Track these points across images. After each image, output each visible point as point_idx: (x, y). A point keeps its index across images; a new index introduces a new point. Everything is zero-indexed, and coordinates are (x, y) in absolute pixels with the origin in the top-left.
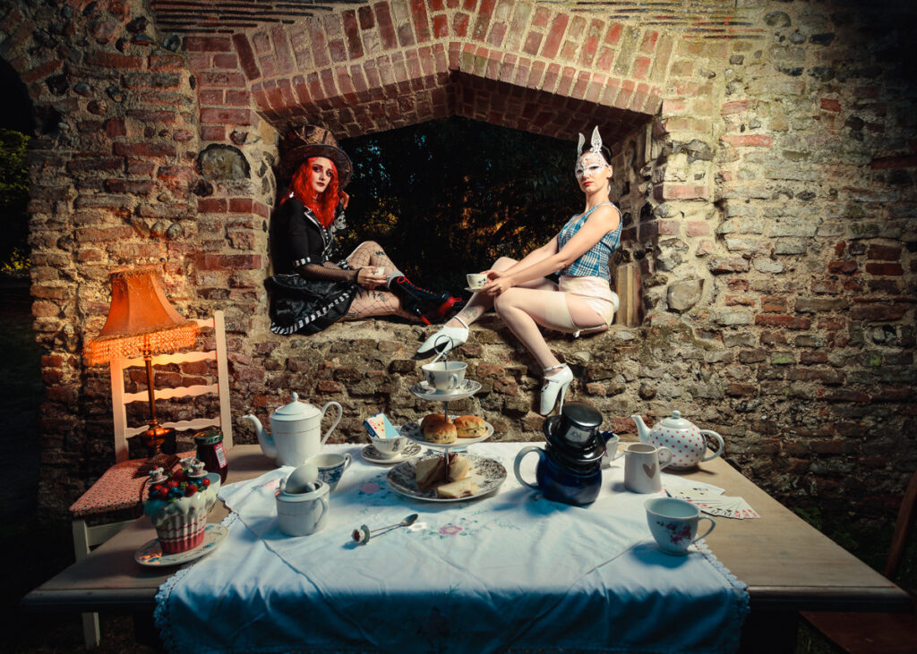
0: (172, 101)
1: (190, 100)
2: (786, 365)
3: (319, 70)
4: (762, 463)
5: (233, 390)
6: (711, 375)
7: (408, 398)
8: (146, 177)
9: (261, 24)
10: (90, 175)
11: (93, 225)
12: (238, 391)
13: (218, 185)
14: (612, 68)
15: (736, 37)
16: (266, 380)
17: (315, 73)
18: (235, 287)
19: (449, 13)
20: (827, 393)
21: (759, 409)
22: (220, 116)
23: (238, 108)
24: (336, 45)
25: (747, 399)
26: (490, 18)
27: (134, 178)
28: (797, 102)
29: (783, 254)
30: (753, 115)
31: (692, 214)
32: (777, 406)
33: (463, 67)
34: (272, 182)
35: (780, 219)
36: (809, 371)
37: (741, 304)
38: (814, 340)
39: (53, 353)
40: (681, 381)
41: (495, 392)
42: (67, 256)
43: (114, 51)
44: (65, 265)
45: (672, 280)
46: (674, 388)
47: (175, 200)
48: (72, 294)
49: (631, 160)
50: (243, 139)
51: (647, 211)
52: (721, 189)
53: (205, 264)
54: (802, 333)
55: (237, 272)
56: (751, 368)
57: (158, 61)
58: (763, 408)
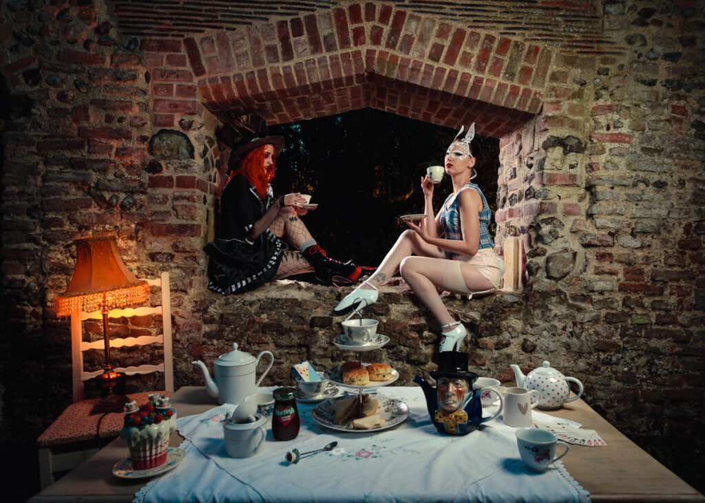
0: (129, 93)
1: (145, 92)
2: (645, 324)
3: (255, 70)
4: (624, 408)
5: (175, 341)
6: (582, 332)
7: (325, 349)
8: (106, 156)
9: (208, 30)
10: (56, 154)
11: (58, 197)
12: (179, 341)
13: (166, 164)
14: (502, 75)
15: (603, 53)
16: (203, 332)
17: (253, 72)
18: (178, 252)
19: (367, 26)
20: (677, 349)
21: (622, 362)
22: (170, 106)
23: (186, 99)
24: (271, 50)
25: (612, 353)
26: (401, 30)
27: (95, 157)
28: (652, 107)
29: (641, 232)
30: (616, 117)
31: (567, 197)
32: (636, 360)
33: (376, 68)
34: (212, 162)
35: (639, 203)
36: (662, 330)
37: (607, 273)
38: (667, 304)
39: (18, 306)
40: (557, 338)
41: (400, 344)
42: (34, 223)
43: (82, 50)
44: (32, 231)
45: (550, 252)
46: (551, 343)
47: (129, 176)
48: (37, 255)
49: (517, 150)
50: (189, 126)
51: (530, 194)
52: (590, 177)
53: (152, 231)
54: (657, 299)
55: (180, 239)
56: (615, 327)
57: (119, 59)
58: (625, 361)
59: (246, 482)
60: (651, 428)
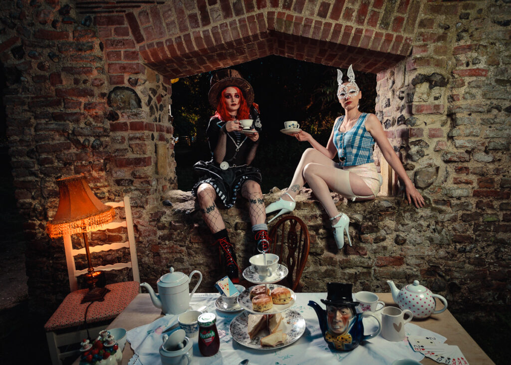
0: (89, 61)
1: (100, 59)
2: (494, 221)
3: (182, 35)
4: (475, 284)
5: (138, 242)
6: (442, 229)
8: (77, 110)
9: (143, 5)
10: (42, 110)
11: (47, 142)
12: (141, 242)
13: (122, 113)
14: (378, 25)
16: (158, 236)
17: (180, 37)
18: (136, 178)
21: (474, 250)
22: (120, 68)
23: (131, 62)
24: (193, 17)
25: (466, 244)
27: (69, 111)
28: (506, 45)
29: (493, 149)
30: (475, 55)
31: (432, 123)
32: (486, 249)
33: (276, 26)
34: (156, 108)
35: (492, 126)
36: (507, 226)
37: (464, 183)
39: (30, 221)
40: (422, 233)
42: (33, 162)
43: (51, 29)
44: (33, 167)
45: (417, 167)
46: (418, 238)
47: (96, 124)
48: (38, 185)
49: (391, 84)
50: (135, 83)
51: (402, 120)
52: (451, 106)
53: (116, 164)
54: (504, 201)
55: (137, 169)
56: (469, 225)
57: (79, 34)
58: (477, 250)
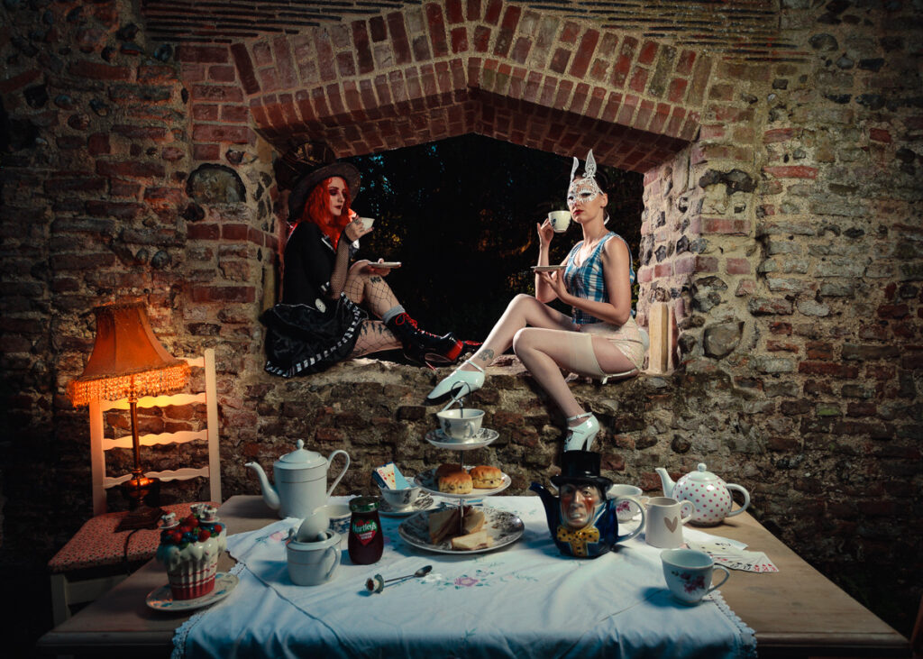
0: (161, 116)
1: (181, 116)
2: (833, 417)
3: (324, 85)
4: (805, 525)
5: (223, 437)
6: (750, 427)
7: (416, 448)
8: (132, 199)
9: (262, 34)
10: (68, 196)
11: (71, 252)
12: (228, 438)
13: (210, 209)
14: (646, 90)
15: (780, 60)
16: (259, 426)
17: (321, 89)
18: (225, 322)
19: (470, 27)
20: (875, 449)
21: (802, 466)
22: (214, 133)
23: (235, 124)
24: (345, 59)
25: (790, 454)
26: (513, 32)
27: (117, 200)
28: (844, 131)
29: (829, 296)
30: (797, 144)
31: (732, 250)
32: (821, 463)
33: (481, 82)
34: (269, 206)
35: (826, 257)
36: (855, 424)
37: (784, 350)
38: (862, 390)
39: (22, 393)
40: (718, 434)
41: (513, 442)
42: (41, 285)
43: (99, 61)
44: (39, 295)
45: (709, 322)
46: (711, 441)
47: (162, 225)
48: (46, 328)
49: (666, 189)
50: (239, 159)
51: (683, 246)
52: (762, 224)
53: (192, 295)
54: (849, 383)
55: (229, 306)
56: (794, 420)
57: (148, 72)
58: (807, 464)
59: (315, 616)
60: (841, 551)
